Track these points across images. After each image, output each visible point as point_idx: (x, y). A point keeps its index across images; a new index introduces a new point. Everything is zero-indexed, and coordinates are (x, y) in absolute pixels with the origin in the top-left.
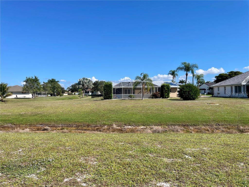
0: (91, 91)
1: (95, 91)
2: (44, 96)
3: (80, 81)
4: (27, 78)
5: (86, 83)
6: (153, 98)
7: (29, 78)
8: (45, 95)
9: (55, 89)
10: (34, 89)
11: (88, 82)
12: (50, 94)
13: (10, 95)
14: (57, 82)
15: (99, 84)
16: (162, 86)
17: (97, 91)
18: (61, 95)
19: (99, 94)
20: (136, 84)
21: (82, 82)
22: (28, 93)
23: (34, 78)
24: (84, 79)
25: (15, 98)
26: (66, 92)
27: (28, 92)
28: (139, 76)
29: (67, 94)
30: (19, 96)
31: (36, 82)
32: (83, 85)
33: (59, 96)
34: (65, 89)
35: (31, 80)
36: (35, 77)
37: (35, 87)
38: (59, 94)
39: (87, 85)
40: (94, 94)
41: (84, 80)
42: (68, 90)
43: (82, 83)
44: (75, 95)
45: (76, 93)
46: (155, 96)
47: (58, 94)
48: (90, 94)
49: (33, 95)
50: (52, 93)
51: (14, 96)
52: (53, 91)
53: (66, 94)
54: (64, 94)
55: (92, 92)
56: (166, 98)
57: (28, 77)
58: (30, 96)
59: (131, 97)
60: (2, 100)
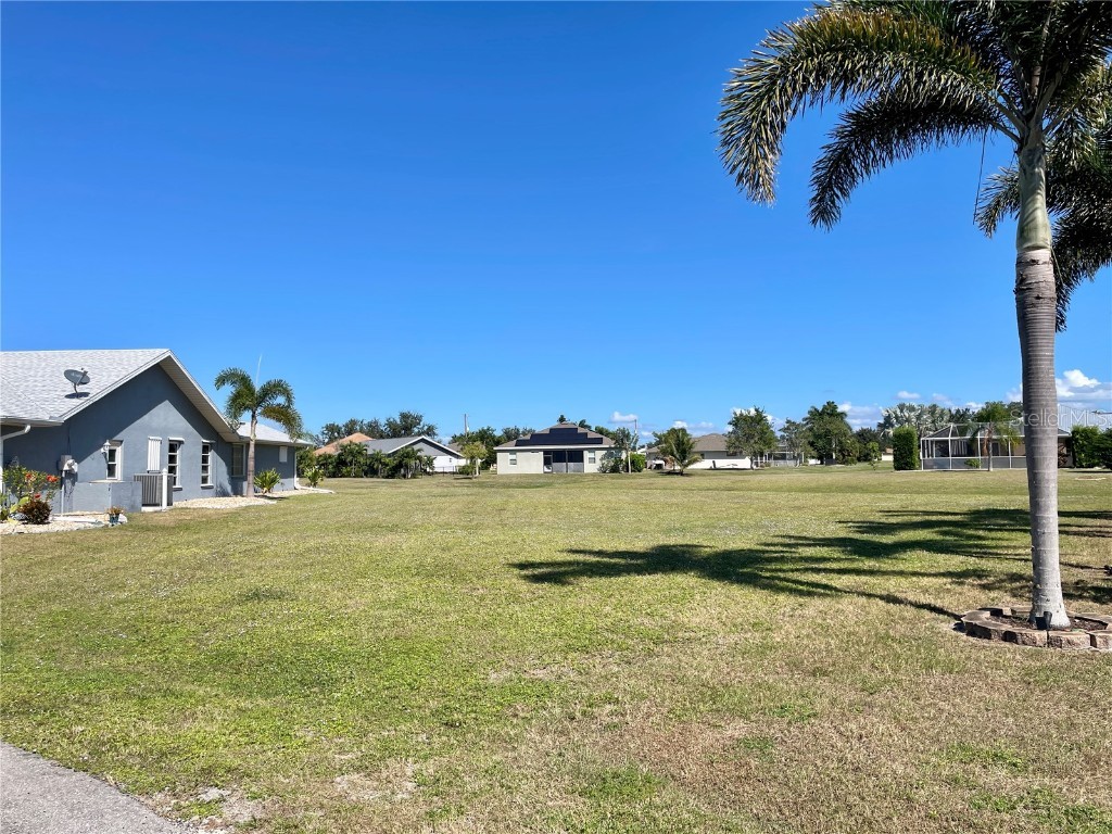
4: (735, 414)
7: (741, 415)
8: (794, 459)
10: (755, 443)
13: (695, 461)
16: (1073, 433)
22: (740, 455)
23: (753, 412)
24: (902, 407)
25: (711, 469)
27: (741, 452)
30: (722, 463)
31: (759, 423)
35: (746, 420)
36: (756, 410)
37: (757, 439)
38: (849, 456)
41: (902, 411)
49: (751, 460)
51: (706, 464)
57: (738, 413)
58: (745, 463)
59: (970, 465)
60: (682, 474)
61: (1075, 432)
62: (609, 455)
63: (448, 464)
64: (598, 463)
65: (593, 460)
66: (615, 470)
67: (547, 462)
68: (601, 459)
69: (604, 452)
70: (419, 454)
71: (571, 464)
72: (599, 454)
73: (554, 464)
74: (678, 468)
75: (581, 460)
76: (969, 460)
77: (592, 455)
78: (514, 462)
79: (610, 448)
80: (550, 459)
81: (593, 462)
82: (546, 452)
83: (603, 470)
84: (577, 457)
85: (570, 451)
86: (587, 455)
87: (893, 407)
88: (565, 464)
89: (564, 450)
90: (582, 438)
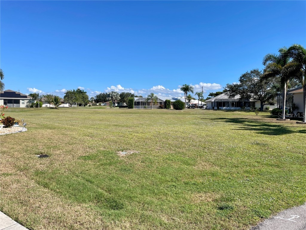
0: (116, 102)
1: (121, 102)
3: (109, 94)
5: (114, 96)
6: (159, 108)
7: (69, 91)
10: (73, 100)
11: (116, 95)
14: (85, 92)
15: (125, 96)
17: (123, 102)
19: (125, 105)
20: (148, 99)
21: (111, 95)
23: (73, 91)
24: (113, 92)
26: (90, 103)
28: (150, 95)
29: (91, 105)
32: (112, 97)
35: (70, 93)
37: (74, 99)
40: (120, 105)
44: (101, 105)
45: (102, 104)
46: (161, 107)
48: (116, 105)
55: (118, 103)
56: (167, 108)
58: (67, 105)
59: (145, 107)
60: (56, 108)
61: (166, 101)
62: (30, 102)
64: (26, 104)
65: (23, 103)
66: (32, 107)
67: (5, 103)
68: (27, 103)
69: (28, 101)
71: (15, 104)
72: (26, 101)
73: (8, 104)
75: (19, 103)
77: (23, 102)
79: (30, 100)
80: (7, 102)
81: (23, 104)
82: (4, 100)
83: (27, 106)
84: (17, 102)
85: (14, 100)
86: (21, 101)
88: (12, 104)
89: (12, 99)
90: (19, 95)
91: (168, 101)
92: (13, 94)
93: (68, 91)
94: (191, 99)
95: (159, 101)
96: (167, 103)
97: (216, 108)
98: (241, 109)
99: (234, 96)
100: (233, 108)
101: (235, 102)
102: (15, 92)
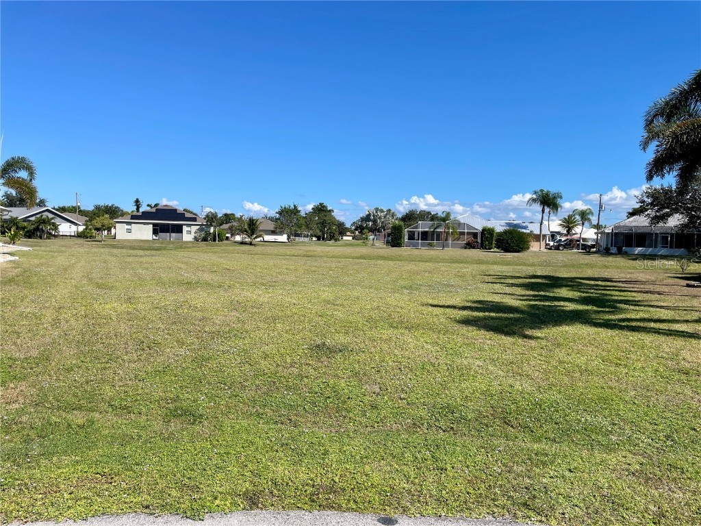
2: (306, 239)
3: (369, 215)
5: (380, 218)
6: (466, 248)
7: (285, 208)
8: (307, 237)
9: (325, 226)
10: (293, 226)
11: (384, 217)
12: (316, 237)
13: (260, 236)
14: (330, 211)
18: (336, 240)
21: (374, 216)
22: (281, 233)
23: (292, 207)
24: (377, 209)
25: (261, 241)
26: (348, 233)
29: (351, 238)
30: (268, 238)
31: (295, 214)
32: (375, 221)
33: (333, 241)
34: (348, 225)
35: (287, 211)
36: (295, 206)
38: (334, 236)
39: (383, 222)
41: (376, 212)
42: (354, 228)
43: (372, 218)
46: (469, 246)
47: (332, 237)
49: (288, 237)
50: (320, 234)
52: (321, 231)
53: (348, 238)
54: (345, 238)
56: (486, 249)
58: (284, 238)
59: (430, 245)
60: (251, 244)
61: (484, 230)
62: (201, 230)
63: (68, 230)
64: (193, 235)
65: (189, 232)
66: (205, 239)
67: (155, 232)
68: (195, 233)
69: (198, 227)
70: (53, 221)
71: (173, 235)
72: (194, 229)
73: (160, 234)
74: (248, 240)
75: (181, 231)
76: (430, 243)
77: (189, 229)
78: (129, 231)
79: (203, 225)
80: (157, 230)
81: (189, 234)
82: (154, 225)
83: (195, 238)
84: (178, 229)
85: (173, 225)
86: (185, 229)
87: (372, 209)
88: (168, 234)
89: (168, 224)
90: (181, 216)
91: (489, 229)
92: (171, 213)
93: (283, 207)
94: (573, 227)
95: (466, 231)
96: (485, 234)
97: (614, 250)
98: (686, 253)
99: (663, 218)
100: (663, 252)
101: (672, 235)
102: (176, 210)
